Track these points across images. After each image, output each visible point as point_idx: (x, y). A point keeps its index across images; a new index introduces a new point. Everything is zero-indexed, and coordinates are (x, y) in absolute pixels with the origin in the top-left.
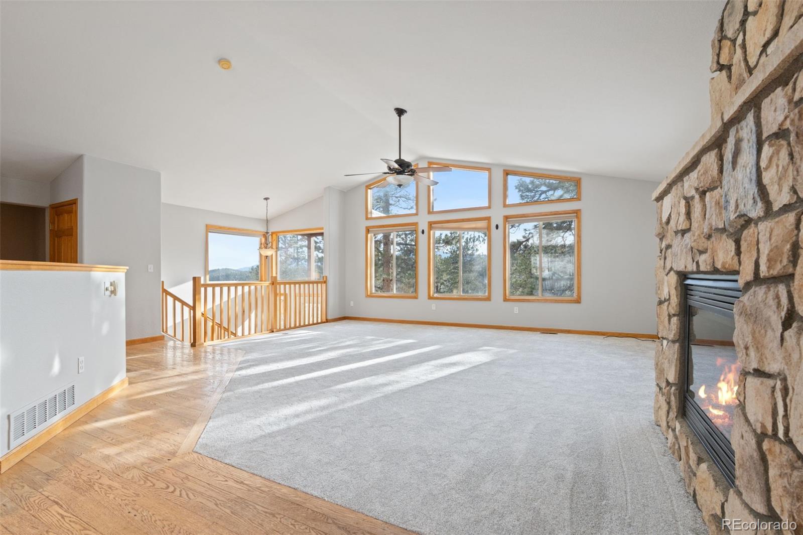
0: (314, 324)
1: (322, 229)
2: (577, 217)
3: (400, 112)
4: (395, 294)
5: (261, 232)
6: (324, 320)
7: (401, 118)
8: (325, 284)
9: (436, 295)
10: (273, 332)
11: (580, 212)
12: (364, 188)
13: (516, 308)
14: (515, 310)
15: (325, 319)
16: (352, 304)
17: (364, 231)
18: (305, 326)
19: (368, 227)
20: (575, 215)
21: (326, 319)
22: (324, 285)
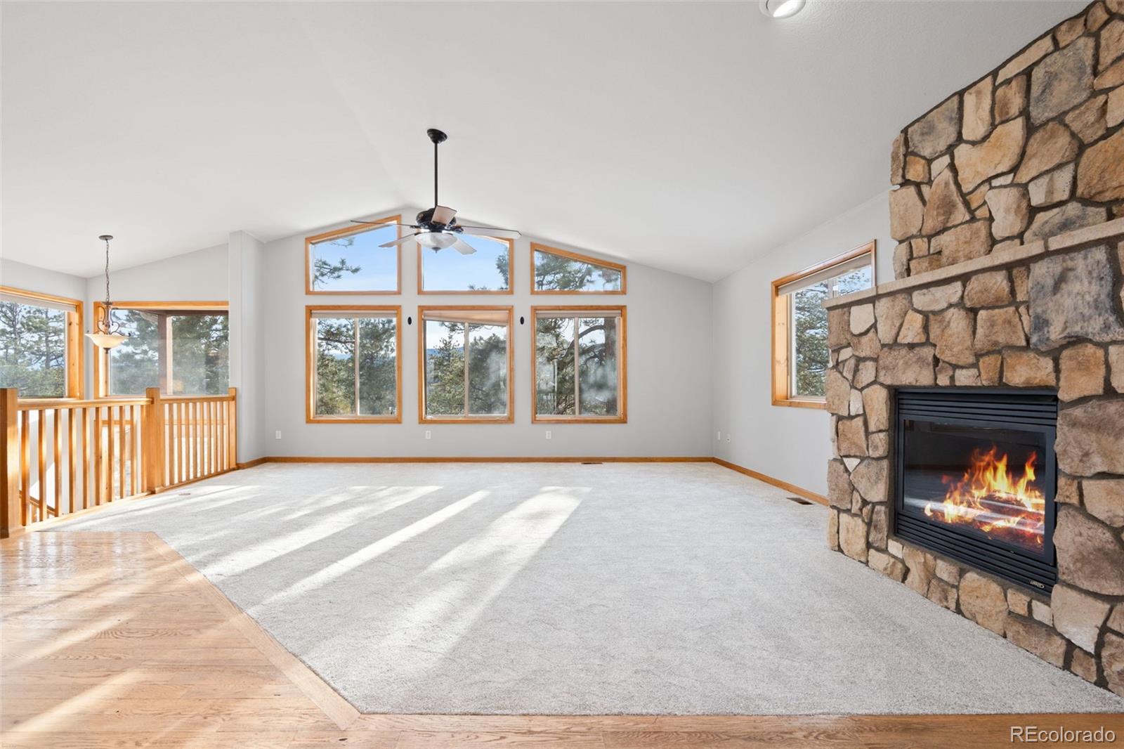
0: (217, 474)
1: (226, 303)
2: (622, 315)
3: (437, 136)
4: (359, 417)
5: (71, 300)
6: (233, 465)
7: (438, 145)
8: (234, 402)
9: (429, 417)
10: (153, 493)
11: (626, 309)
12: (303, 241)
13: (548, 432)
14: (547, 435)
15: (234, 463)
16: (279, 435)
17: (302, 313)
18: (204, 478)
19: (310, 306)
20: (620, 312)
21: (237, 464)
22: (232, 403)
